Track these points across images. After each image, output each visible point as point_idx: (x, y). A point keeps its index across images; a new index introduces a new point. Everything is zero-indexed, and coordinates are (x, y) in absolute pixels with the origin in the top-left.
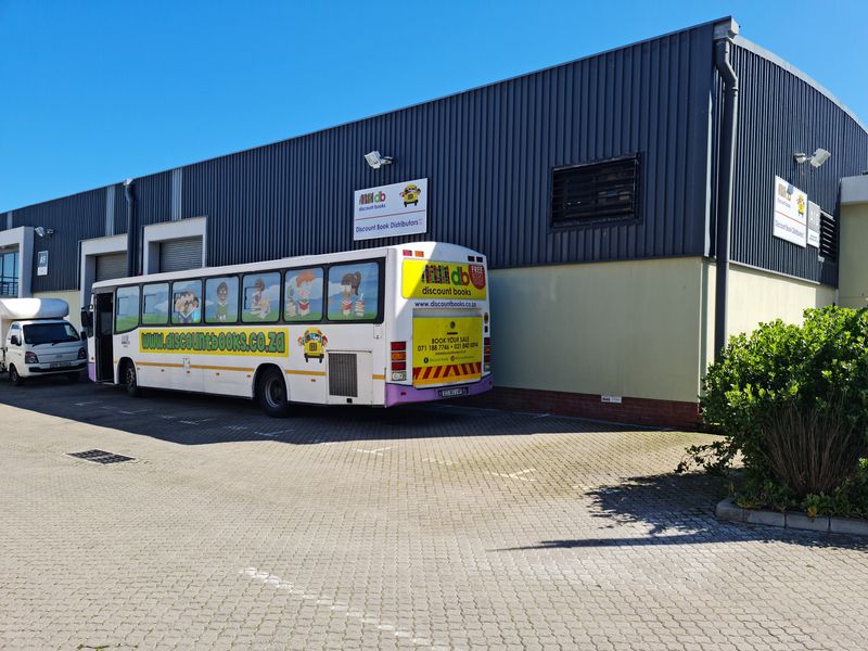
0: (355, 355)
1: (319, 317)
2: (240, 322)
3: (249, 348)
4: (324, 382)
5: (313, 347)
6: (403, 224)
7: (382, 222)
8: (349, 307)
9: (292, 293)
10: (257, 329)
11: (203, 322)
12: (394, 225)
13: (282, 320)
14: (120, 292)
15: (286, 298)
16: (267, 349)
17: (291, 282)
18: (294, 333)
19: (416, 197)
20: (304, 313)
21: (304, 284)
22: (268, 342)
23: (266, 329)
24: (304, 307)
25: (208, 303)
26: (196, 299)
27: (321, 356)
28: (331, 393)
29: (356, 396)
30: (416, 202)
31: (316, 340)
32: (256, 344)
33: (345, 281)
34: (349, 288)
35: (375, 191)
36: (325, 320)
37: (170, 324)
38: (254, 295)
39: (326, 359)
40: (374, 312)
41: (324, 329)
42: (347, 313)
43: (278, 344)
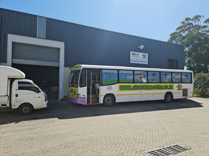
0: (187, 89)
1: (180, 82)
2: (160, 83)
3: (163, 89)
4: (181, 94)
5: (179, 88)
6: (143, 62)
7: (138, 60)
8: (186, 80)
9: (174, 77)
10: (166, 84)
11: (148, 82)
12: (141, 61)
13: (172, 83)
14: (103, 71)
15: (173, 78)
16: (169, 89)
17: (174, 75)
18: (175, 85)
19: (146, 57)
20: (177, 81)
21: (177, 75)
22: (169, 87)
23: (168, 84)
24: (177, 80)
25: (149, 77)
26: (144, 76)
27: (181, 90)
28: (183, 96)
29: (187, 96)
30: (146, 58)
31: (180, 86)
32: (166, 87)
33: (185, 76)
34: (186, 77)
35: (136, 53)
36: (182, 83)
37: (134, 83)
38: (164, 77)
39: (182, 90)
40: (191, 81)
41: (182, 84)
42: (186, 81)
43: (171, 88)
